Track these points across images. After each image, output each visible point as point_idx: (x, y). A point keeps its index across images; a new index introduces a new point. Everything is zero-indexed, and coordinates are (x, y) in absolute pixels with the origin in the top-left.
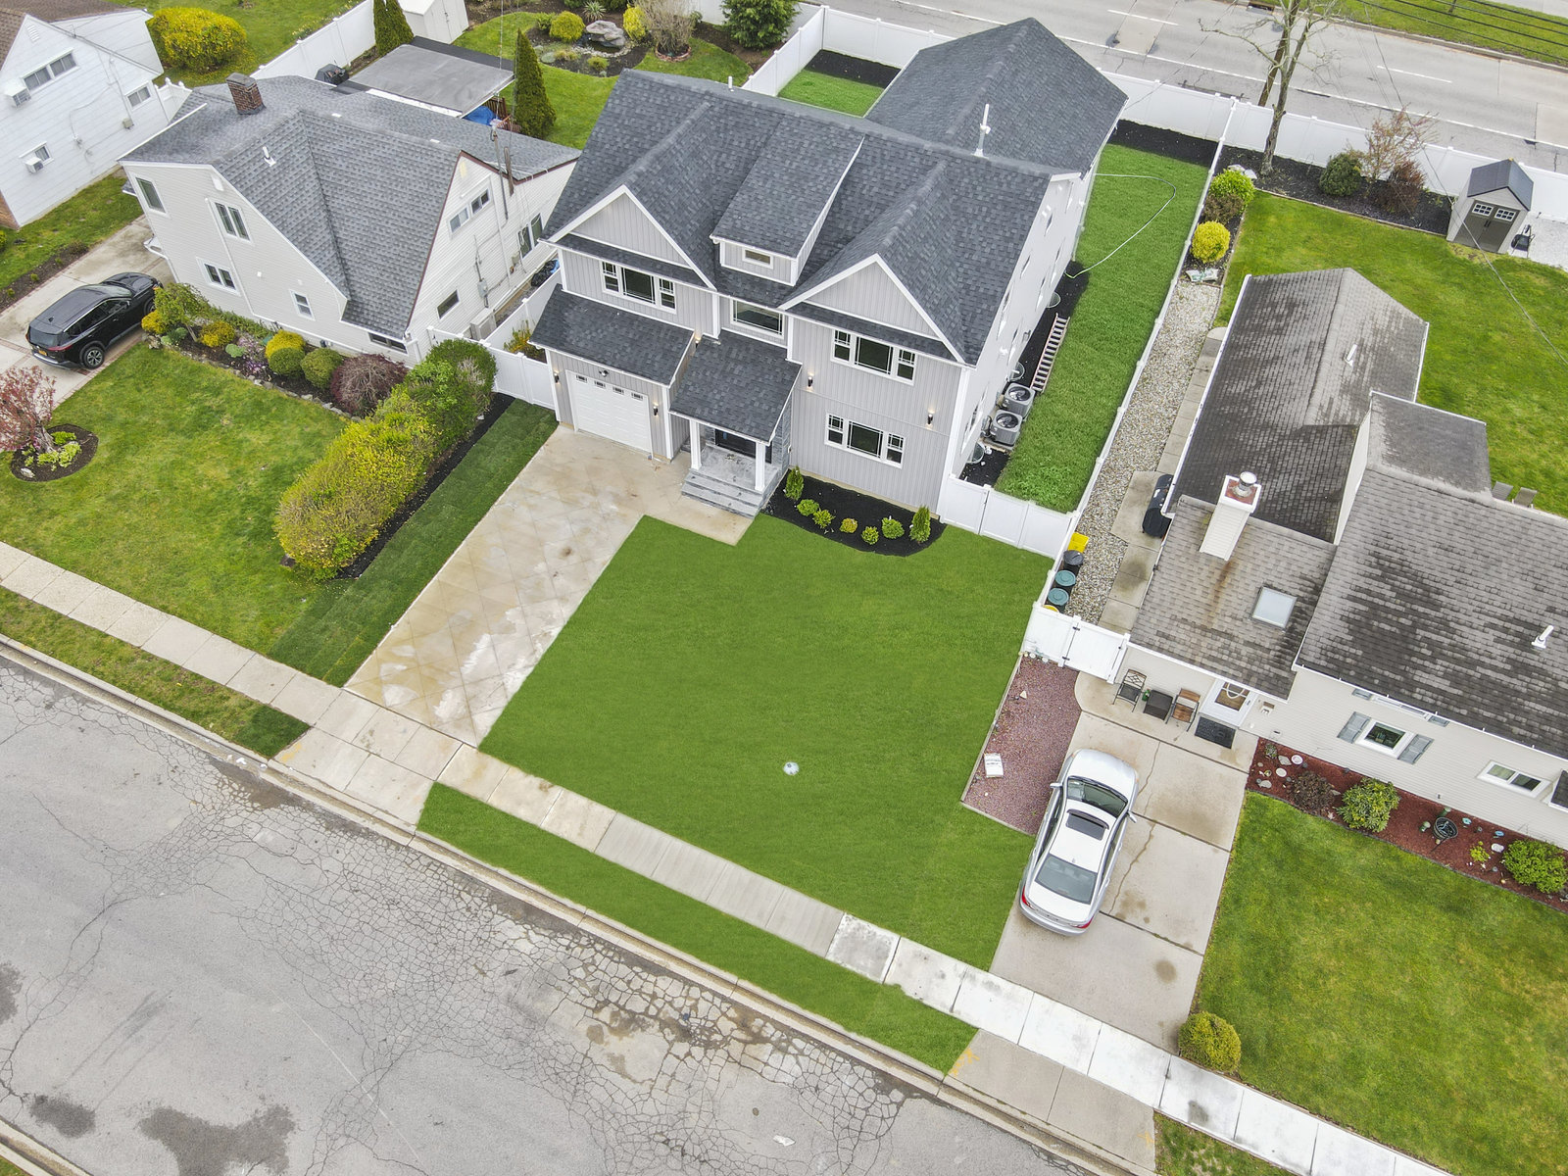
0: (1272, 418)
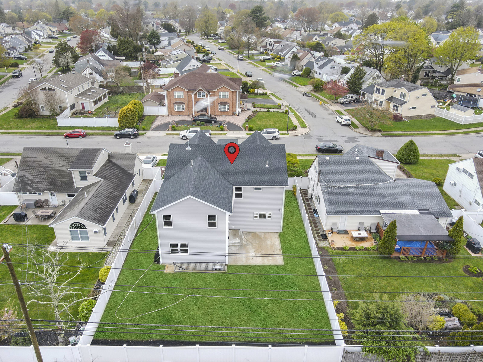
0: (111, 184)
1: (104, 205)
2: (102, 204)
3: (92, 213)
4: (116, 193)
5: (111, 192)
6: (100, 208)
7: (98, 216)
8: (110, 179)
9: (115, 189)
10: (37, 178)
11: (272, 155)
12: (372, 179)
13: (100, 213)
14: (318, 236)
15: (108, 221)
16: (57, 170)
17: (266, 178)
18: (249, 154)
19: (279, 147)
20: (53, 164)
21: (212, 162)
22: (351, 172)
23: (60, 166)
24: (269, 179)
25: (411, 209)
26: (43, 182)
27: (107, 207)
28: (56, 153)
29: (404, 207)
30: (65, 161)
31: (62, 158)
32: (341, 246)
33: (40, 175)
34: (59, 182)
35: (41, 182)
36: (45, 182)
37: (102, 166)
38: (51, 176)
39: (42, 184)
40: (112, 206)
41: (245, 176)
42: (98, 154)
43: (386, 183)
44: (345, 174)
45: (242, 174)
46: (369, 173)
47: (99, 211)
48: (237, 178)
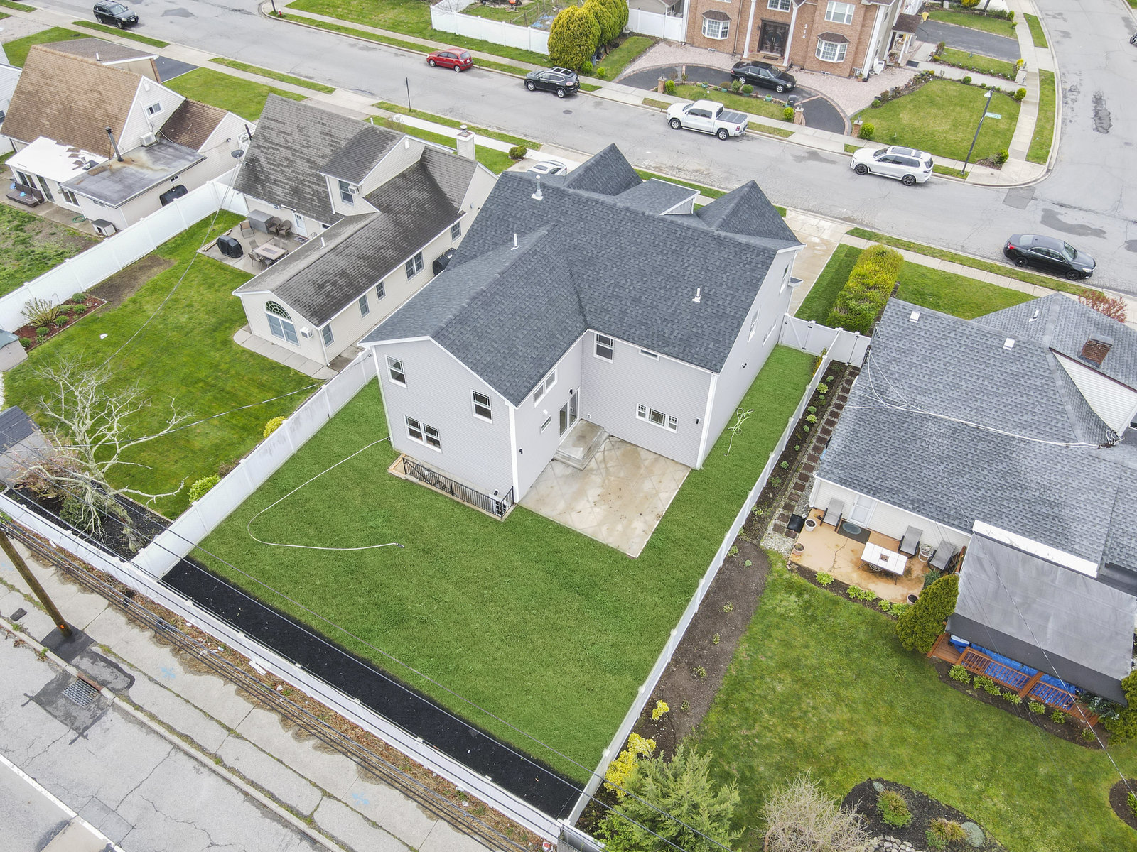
0: (391, 226)
1: (347, 276)
2: (343, 274)
3: (310, 290)
4: (391, 253)
5: (379, 249)
6: (334, 284)
7: (320, 299)
8: (396, 214)
9: (394, 242)
10: (276, 171)
11: (725, 273)
12: (1025, 418)
13: (328, 295)
14: (782, 517)
15: (333, 318)
16: (313, 162)
17: (675, 334)
18: (670, 253)
19: (758, 255)
20: (307, 147)
21: (572, 248)
22: (967, 377)
23: (319, 156)
24: (681, 339)
25: (1080, 555)
26: (284, 183)
27: (349, 284)
28: (319, 123)
29: (1060, 539)
30: (331, 145)
31: (327, 138)
32: (814, 568)
33: (282, 165)
34: (310, 191)
35: (280, 181)
36: (287, 184)
37: (397, 177)
38: (299, 173)
39: (281, 187)
40: (362, 281)
41: (628, 311)
42: (388, 146)
43: (1064, 444)
44: (945, 378)
45: (623, 302)
46: (1025, 399)
47: (328, 288)
48: (607, 311)
